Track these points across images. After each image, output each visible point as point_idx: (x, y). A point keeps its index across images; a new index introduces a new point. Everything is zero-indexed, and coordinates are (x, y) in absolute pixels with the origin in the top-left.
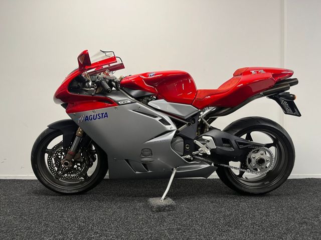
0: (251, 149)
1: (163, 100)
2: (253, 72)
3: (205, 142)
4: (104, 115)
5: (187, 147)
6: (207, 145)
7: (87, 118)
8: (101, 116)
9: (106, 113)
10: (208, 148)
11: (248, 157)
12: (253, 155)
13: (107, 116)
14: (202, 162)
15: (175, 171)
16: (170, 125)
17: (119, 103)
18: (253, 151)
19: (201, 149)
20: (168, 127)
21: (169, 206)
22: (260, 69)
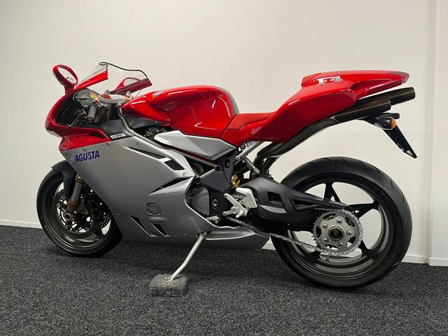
0: (320, 213)
1: (178, 132)
2: (321, 81)
3: (240, 197)
4: (95, 153)
5: (216, 203)
6: (243, 201)
7: (77, 159)
8: (91, 154)
9: (97, 152)
10: (245, 207)
11: (316, 224)
12: (324, 223)
13: (98, 156)
14: (242, 228)
15: (201, 238)
16: (184, 169)
17: (112, 137)
18: (324, 215)
19: (233, 207)
20: (179, 173)
21: (171, 289)
22: (335, 74)
